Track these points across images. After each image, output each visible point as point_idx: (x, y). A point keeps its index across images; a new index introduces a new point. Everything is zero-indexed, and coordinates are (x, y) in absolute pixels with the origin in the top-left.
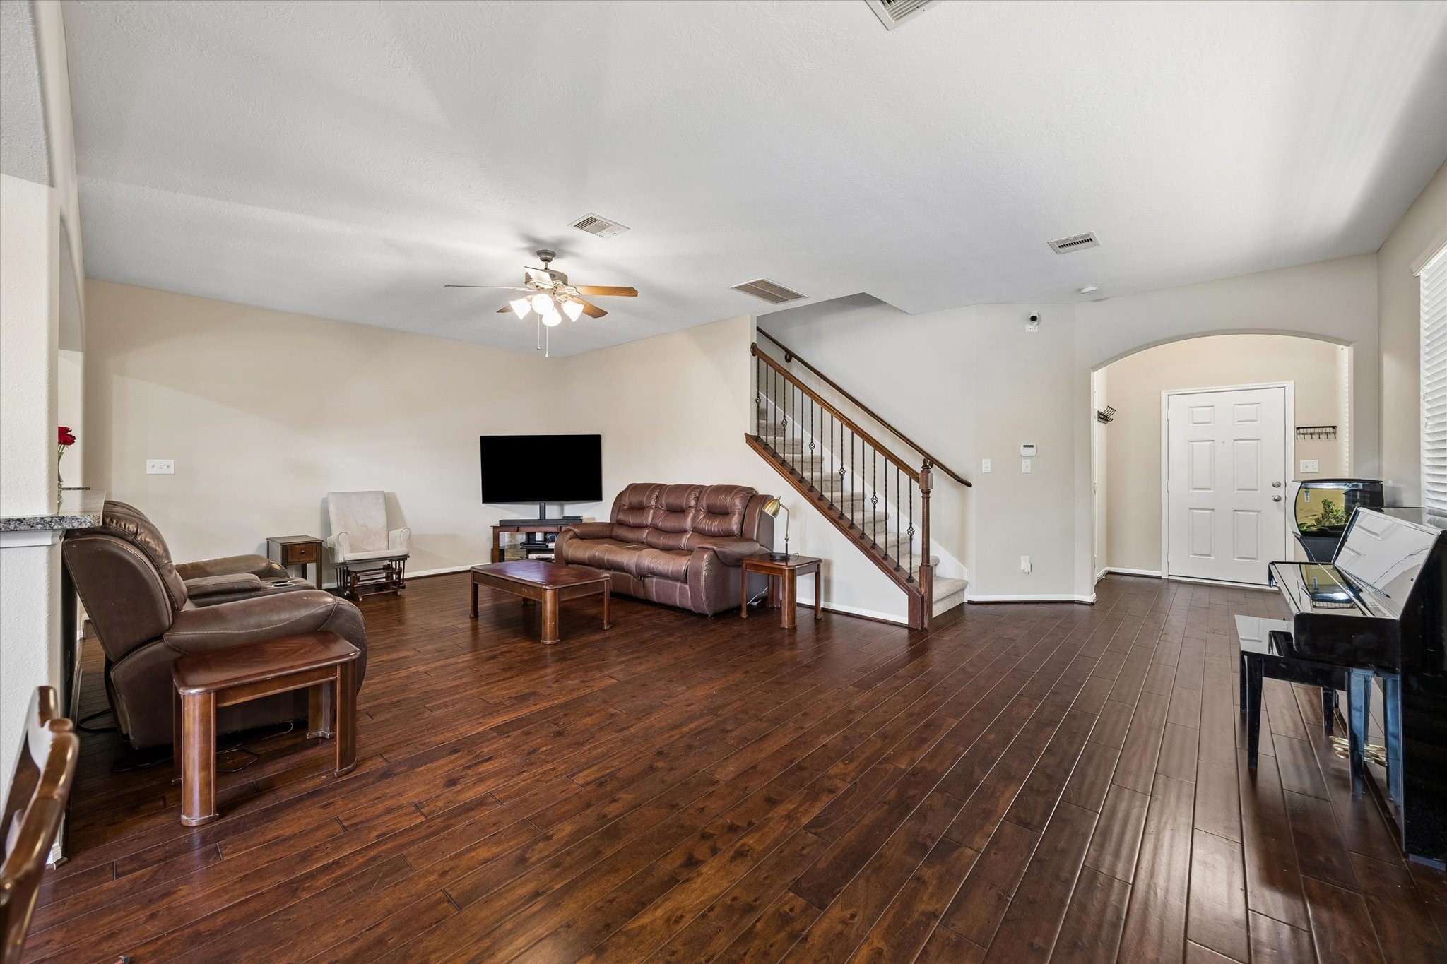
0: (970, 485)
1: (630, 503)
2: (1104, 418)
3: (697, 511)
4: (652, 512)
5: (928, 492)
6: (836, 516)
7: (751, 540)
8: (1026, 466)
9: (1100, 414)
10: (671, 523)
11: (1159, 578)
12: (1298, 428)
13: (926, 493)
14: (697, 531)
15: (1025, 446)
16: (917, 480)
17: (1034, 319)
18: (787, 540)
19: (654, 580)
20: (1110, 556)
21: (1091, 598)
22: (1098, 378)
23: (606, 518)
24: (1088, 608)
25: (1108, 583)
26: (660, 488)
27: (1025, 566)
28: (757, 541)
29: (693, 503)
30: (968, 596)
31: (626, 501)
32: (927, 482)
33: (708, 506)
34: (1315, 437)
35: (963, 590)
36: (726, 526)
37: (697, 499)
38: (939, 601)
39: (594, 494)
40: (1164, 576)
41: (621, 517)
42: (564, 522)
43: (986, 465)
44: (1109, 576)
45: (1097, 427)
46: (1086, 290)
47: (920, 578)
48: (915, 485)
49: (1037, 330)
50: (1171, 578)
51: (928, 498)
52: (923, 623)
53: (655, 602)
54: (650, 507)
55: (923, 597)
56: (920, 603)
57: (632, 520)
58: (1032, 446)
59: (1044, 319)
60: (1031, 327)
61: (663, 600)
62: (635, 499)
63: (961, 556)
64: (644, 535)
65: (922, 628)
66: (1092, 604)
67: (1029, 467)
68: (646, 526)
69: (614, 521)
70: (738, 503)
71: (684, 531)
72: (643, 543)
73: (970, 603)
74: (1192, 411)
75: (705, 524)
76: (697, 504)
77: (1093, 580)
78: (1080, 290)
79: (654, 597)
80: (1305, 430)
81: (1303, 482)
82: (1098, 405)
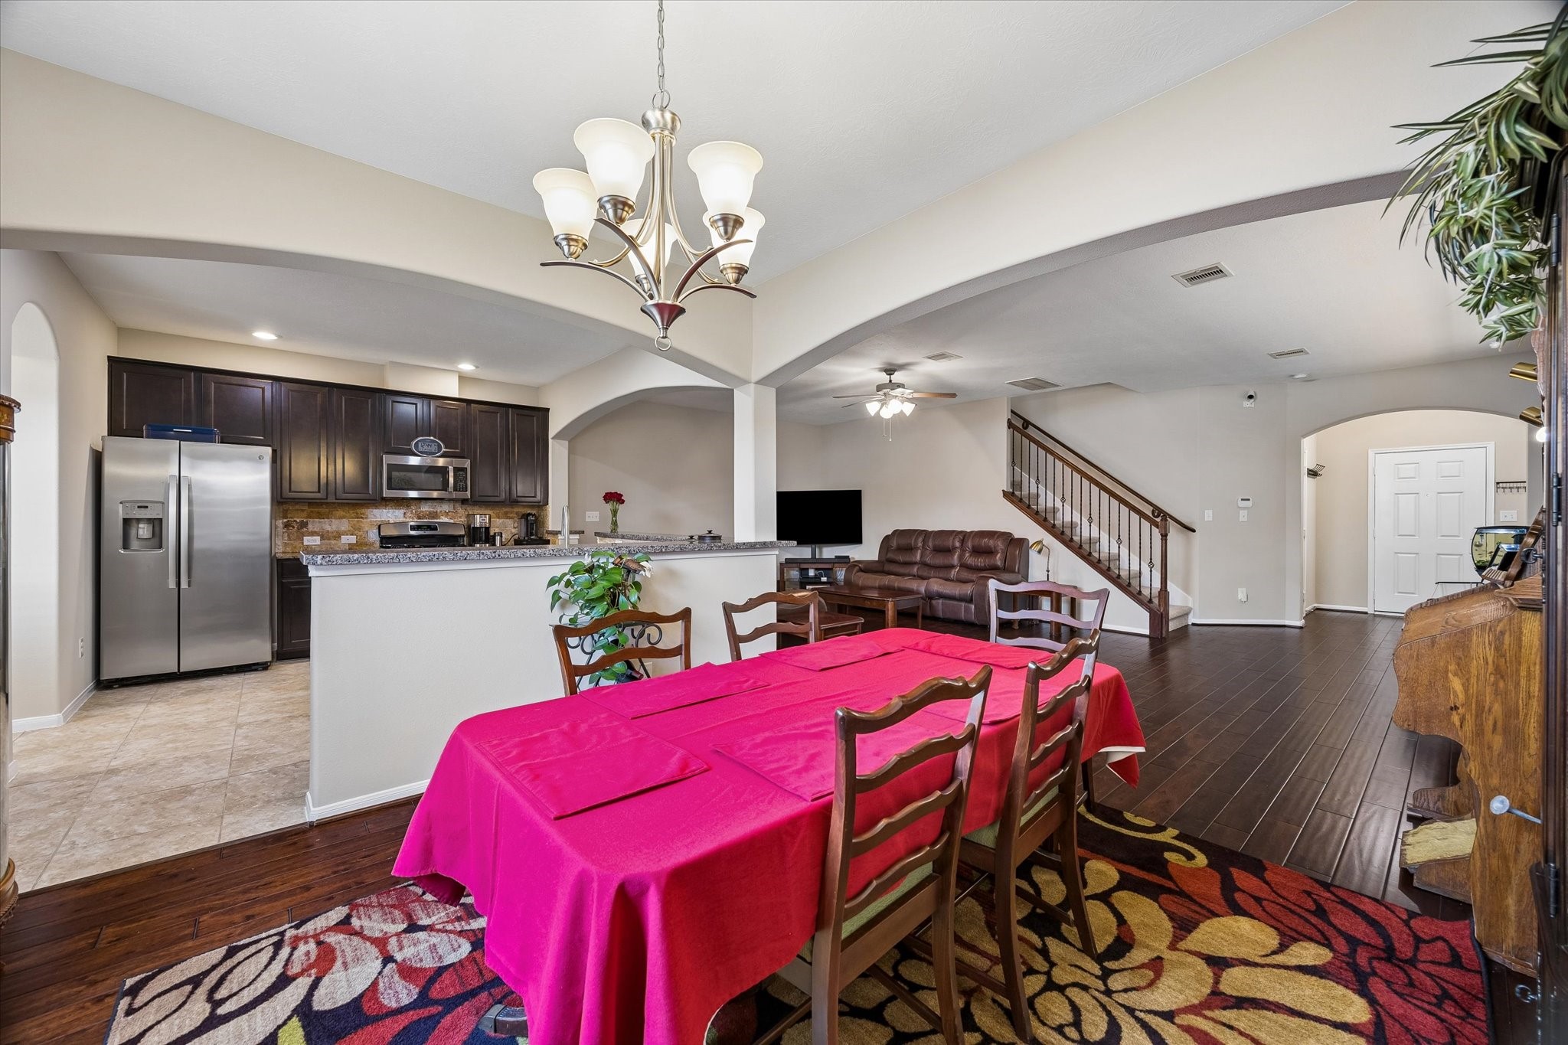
0: (1194, 531)
1: (898, 545)
2: (1313, 473)
3: (963, 551)
4: (919, 551)
5: (1166, 535)
6: (1086, 554)
7: (1013, 572)
8: (1243, 516)
9: (1309, 470)
10: (939, 560)
11: (1366, 613)
12: (1498, 483)
13: (1164, 536)
14: (964, 566)
15: (1242, 500)
16: (1157, 527)
17: (1251, 397)
18: (1048, 571)
19: (940, 601)
20: (1318, 596)
21: (1300, 623)
22: (1308, 444)
23: (874, 556)
24: (1298, 630)
25: (1316, 616)
26: (925, 534)
27: (1241, 595)
28: (1019, 572)
29: (957, 544)
30: (1192, 620)
31: (894, 543)
32: (1165, 528)
33: (973, 547)
34: (1515, 490)
35: (1187, 614)
36: (992, 561)
37: (963, 542)
38: (1173, 619)
39: (856, 538)
40: (1370, 611)
41: (891, 555)
42: (836, 560)
43: (1209, 515)
44: (1317, 612)
45: (1307, 482)
46: (1297, 377)
47: (1159, 602)
48: (1155, 531)
49: (1253, 406)
50: (1376, 613)
51: (1166, 540)
52: (1162, 633)
53: (940, 618)
54: (917, 548)
55: (1162, 614)
56: (1159, 618)
57: (901, 558)
58: (1249, 500)
59: (1259, 397)
60: (1248, 404)
61: (948, 616)
62: (903, 542)
63: (1186, 588)
64: (915, 570)
65: (1161, 636)
66: (1301, 628)
67: (1246, 517)
68: (915, 563)
69: (884, 559)
70: (1000, 545)
71: (953, 567)
72: (915, 576)
73: (1193, 624)
74: (1398, 468)
75: (970, 560)
76: (962, 545)
77: (1302, 613)
78: (1293, 376)
79: (940, 615)
80: (1504, 485)
81: (1478, 529)
82: (1308, 462)
